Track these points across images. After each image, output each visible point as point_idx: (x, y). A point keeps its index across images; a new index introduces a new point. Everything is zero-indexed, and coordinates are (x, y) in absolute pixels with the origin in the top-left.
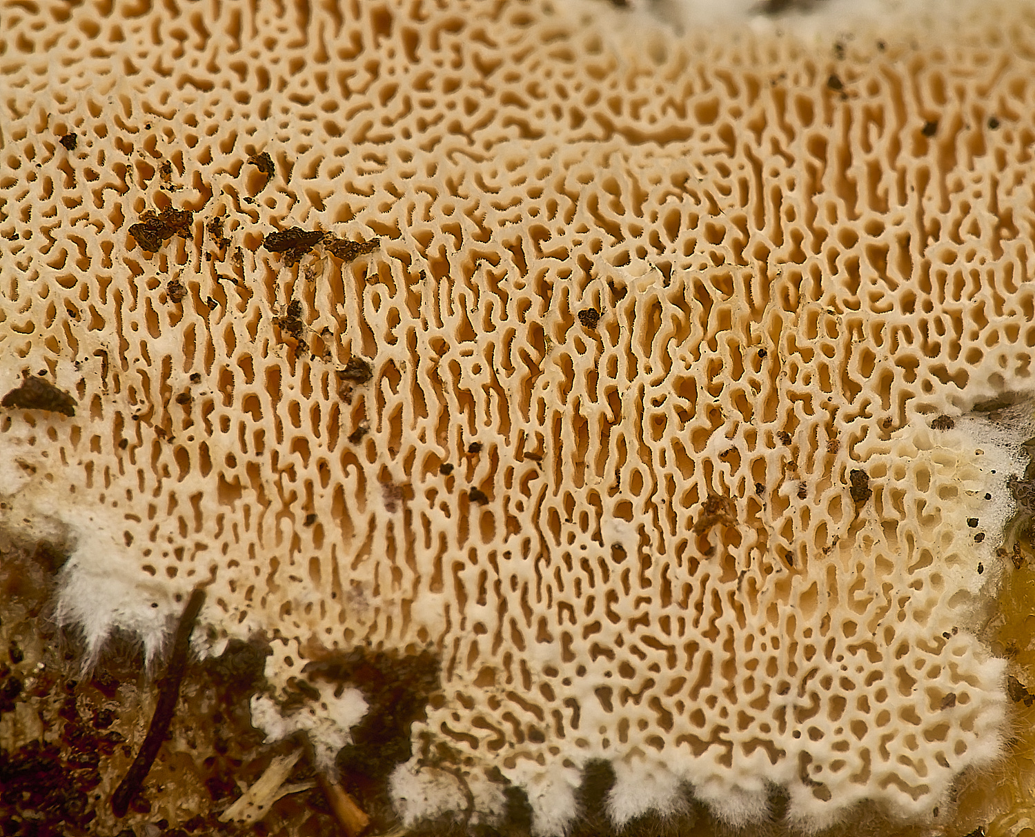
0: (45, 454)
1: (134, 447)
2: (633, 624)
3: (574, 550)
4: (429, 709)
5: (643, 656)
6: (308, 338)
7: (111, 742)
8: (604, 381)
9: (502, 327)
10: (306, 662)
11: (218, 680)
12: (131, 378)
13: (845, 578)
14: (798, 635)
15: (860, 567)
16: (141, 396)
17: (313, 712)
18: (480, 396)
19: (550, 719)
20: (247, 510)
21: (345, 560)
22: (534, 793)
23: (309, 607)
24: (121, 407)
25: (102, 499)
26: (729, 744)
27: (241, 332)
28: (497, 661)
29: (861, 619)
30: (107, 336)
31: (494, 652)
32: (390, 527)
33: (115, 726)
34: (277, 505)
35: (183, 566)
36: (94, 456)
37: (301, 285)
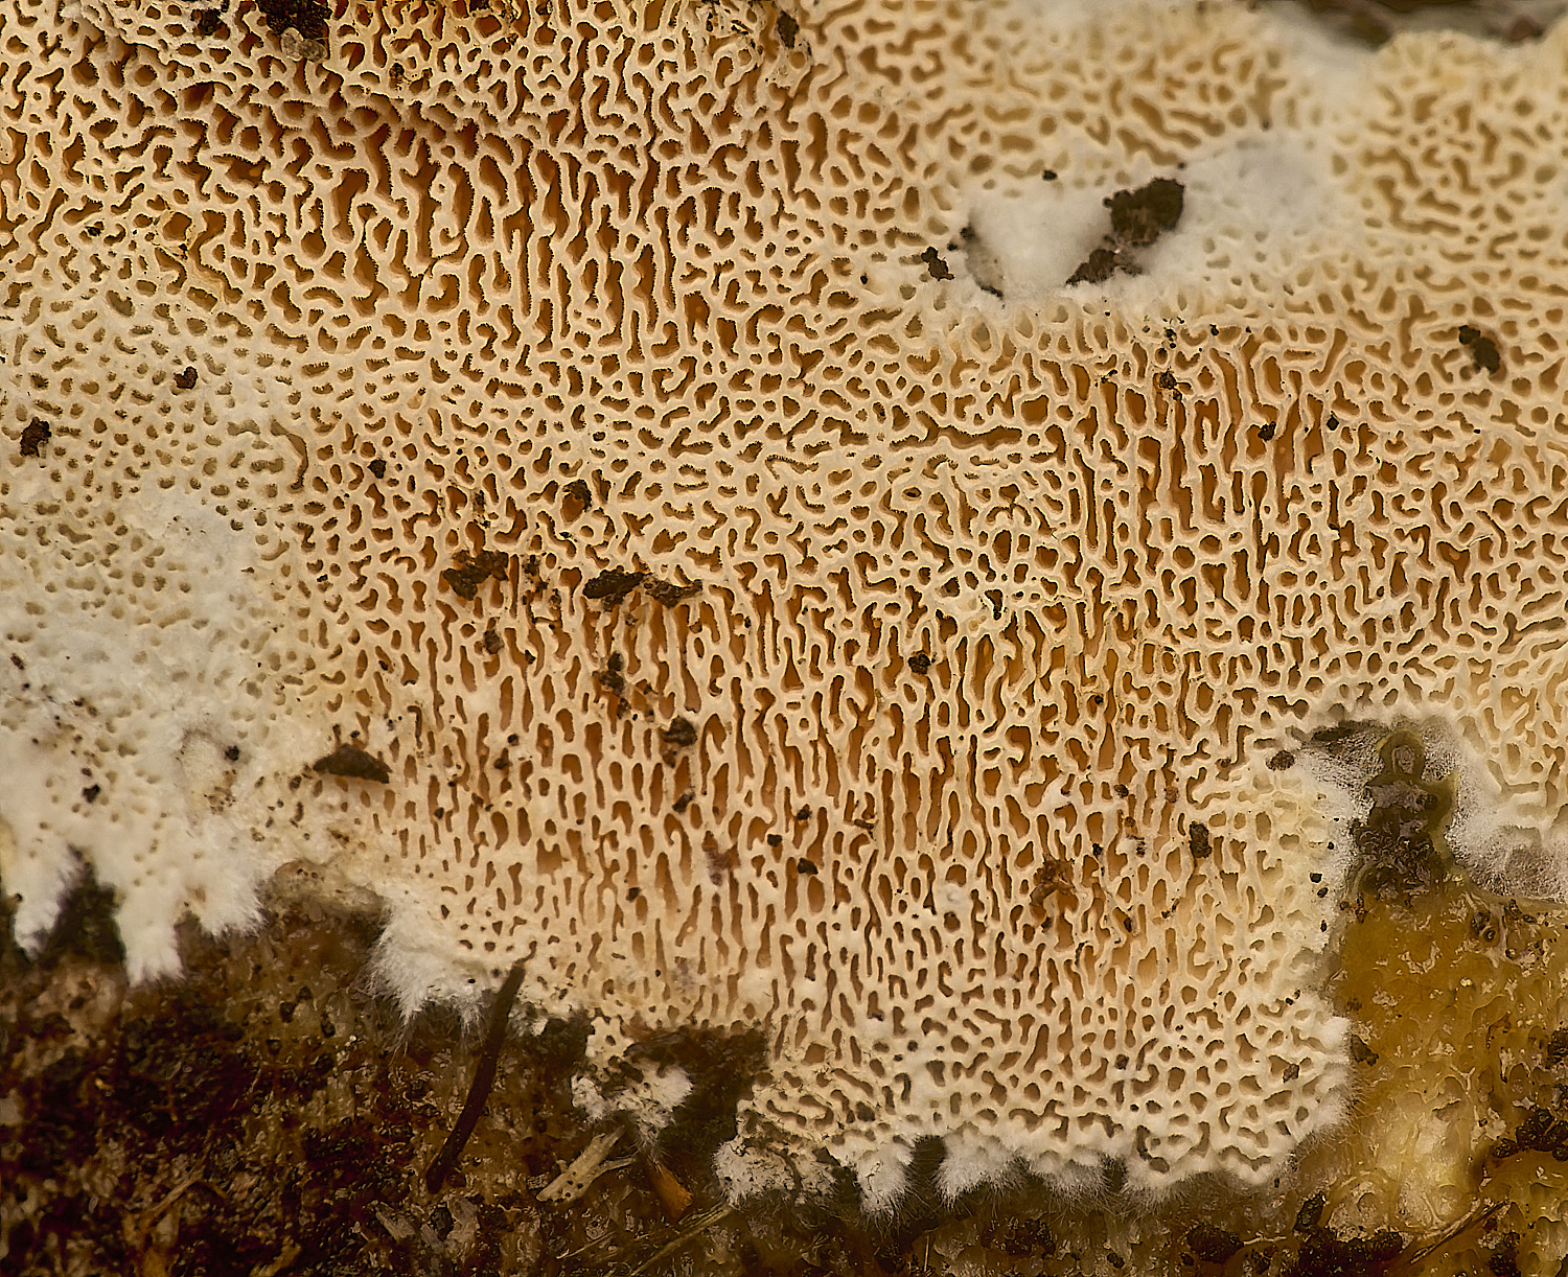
0: (357, 822)
1: (450, 813)
2: (966, 997)
3: (905, 919)
4: (755, 1088)
5: (976, 1030)
6: (629, 696)
7: (425, 1117)
8: (936, 731)
9: (829, 672)
10: (629, 1042)
11: (539, 1059)
12: (446, 738)
13: (1184, 943)
14: (1136, 1005)
15: (1200, 928)
16: (457, 759)
17: (635, 1091)
18: (807, 753)
19: (881, 1098)
20: (568, 882)
21: (669, 936)
22: (863, 1172)
23: (632, 986)
24: (437, 771)
25: (418, 870)
26: (1065, 1120)
27: (560, 686)
28: (825, 1039)
29: (1200, 985)
30: (420, 691)
31: (823, 1029)
32: (716, 898)
33: (430, 1099)
34: (599, 878)
35: (502, 941)
36: (408, 823)
37: (619, 632)
